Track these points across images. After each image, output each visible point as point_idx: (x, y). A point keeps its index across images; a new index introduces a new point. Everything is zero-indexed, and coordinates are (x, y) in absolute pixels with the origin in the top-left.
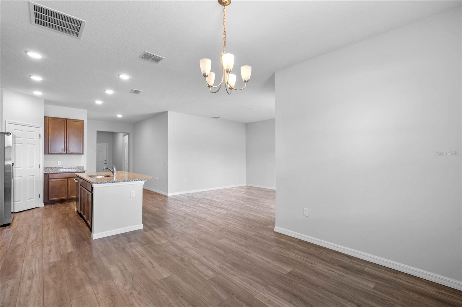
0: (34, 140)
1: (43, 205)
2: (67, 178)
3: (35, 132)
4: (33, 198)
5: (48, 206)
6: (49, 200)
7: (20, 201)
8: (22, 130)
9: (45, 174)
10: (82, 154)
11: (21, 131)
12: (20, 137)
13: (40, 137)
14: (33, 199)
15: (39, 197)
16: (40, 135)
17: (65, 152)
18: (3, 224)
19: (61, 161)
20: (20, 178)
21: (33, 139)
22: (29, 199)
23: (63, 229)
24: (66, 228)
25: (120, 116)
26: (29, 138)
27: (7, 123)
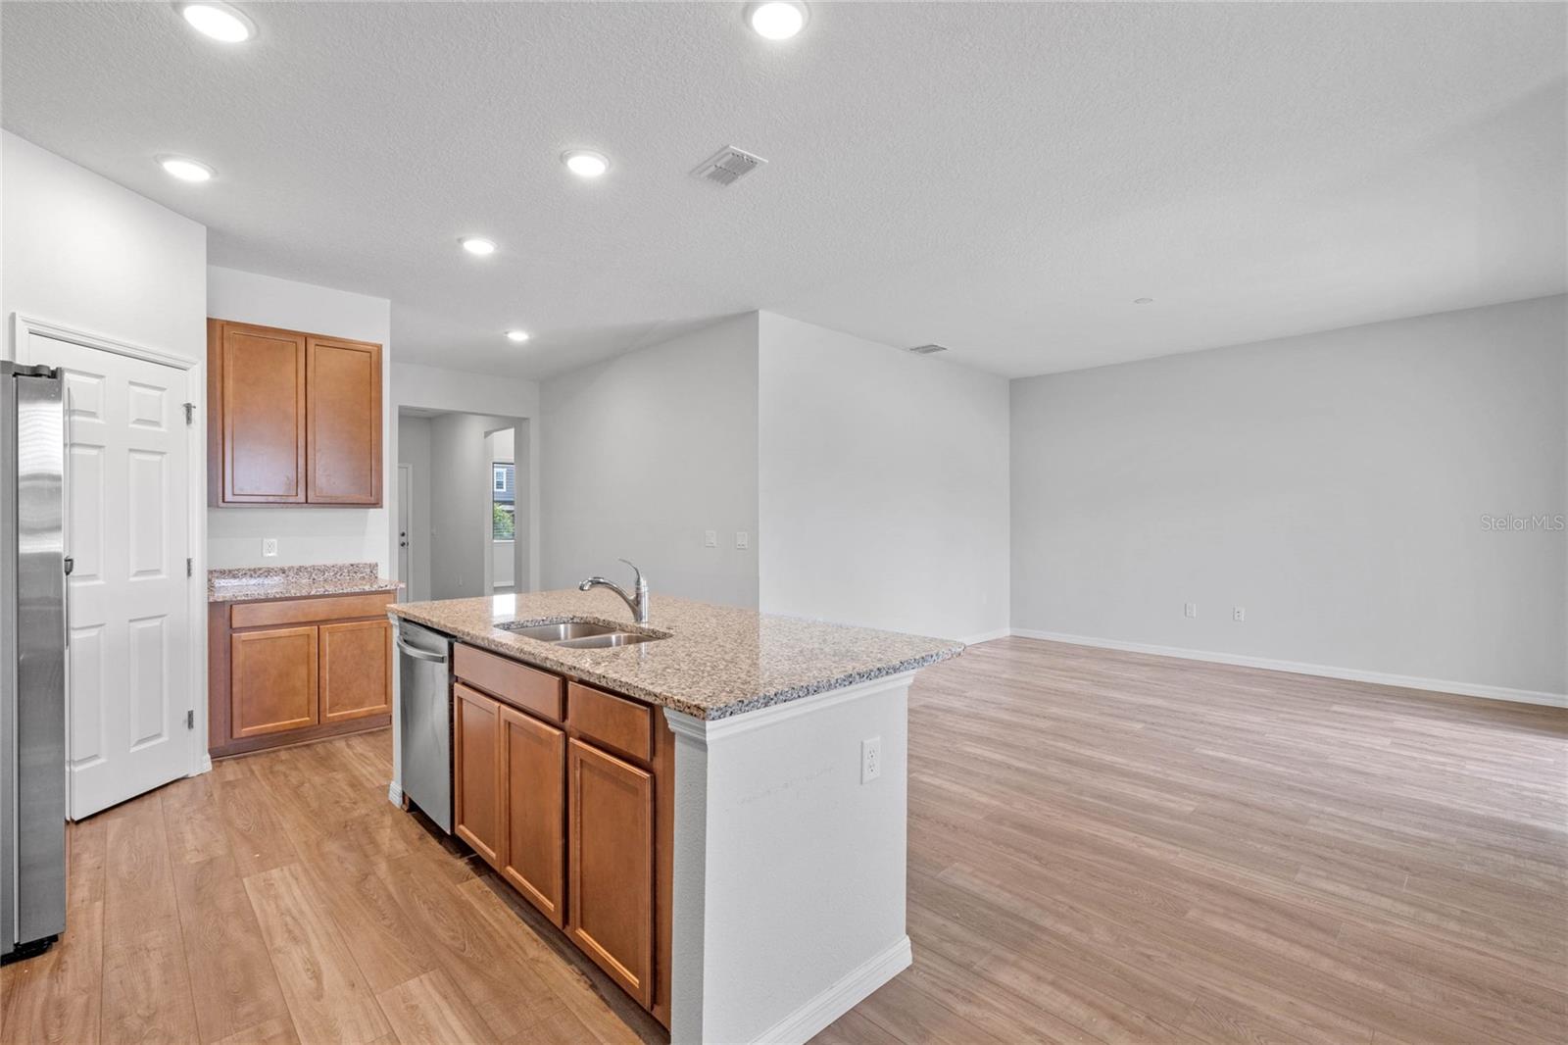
0: (162, 430)
1: (206, 764)
2: (318, 623)
3: (163, 389)
4: (158, 735)
5: (232, 770)
6: (235, 736)
7: (95, 757)
8: (101, 377)
9: (214, 607)
10: (377, 504)
11: (95, 381)
12: (93, 414)
13: (189, 419)
14: (160, 740)
15: (190, 725)
16: (189, 408)
17: (301, 498)
18: (16, 945)
19: (275, 540)
20: (93, 633)
21: (157, 424)
22: (141, 741)
23: (410, 977)
24: (425, 970)
25: (518, 336)
26: (139, 421)
27: (22, 329)
